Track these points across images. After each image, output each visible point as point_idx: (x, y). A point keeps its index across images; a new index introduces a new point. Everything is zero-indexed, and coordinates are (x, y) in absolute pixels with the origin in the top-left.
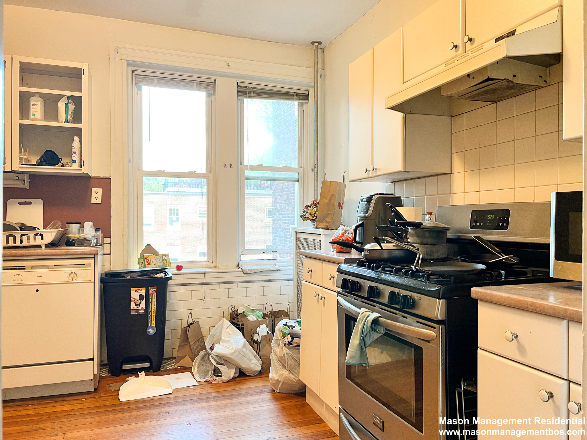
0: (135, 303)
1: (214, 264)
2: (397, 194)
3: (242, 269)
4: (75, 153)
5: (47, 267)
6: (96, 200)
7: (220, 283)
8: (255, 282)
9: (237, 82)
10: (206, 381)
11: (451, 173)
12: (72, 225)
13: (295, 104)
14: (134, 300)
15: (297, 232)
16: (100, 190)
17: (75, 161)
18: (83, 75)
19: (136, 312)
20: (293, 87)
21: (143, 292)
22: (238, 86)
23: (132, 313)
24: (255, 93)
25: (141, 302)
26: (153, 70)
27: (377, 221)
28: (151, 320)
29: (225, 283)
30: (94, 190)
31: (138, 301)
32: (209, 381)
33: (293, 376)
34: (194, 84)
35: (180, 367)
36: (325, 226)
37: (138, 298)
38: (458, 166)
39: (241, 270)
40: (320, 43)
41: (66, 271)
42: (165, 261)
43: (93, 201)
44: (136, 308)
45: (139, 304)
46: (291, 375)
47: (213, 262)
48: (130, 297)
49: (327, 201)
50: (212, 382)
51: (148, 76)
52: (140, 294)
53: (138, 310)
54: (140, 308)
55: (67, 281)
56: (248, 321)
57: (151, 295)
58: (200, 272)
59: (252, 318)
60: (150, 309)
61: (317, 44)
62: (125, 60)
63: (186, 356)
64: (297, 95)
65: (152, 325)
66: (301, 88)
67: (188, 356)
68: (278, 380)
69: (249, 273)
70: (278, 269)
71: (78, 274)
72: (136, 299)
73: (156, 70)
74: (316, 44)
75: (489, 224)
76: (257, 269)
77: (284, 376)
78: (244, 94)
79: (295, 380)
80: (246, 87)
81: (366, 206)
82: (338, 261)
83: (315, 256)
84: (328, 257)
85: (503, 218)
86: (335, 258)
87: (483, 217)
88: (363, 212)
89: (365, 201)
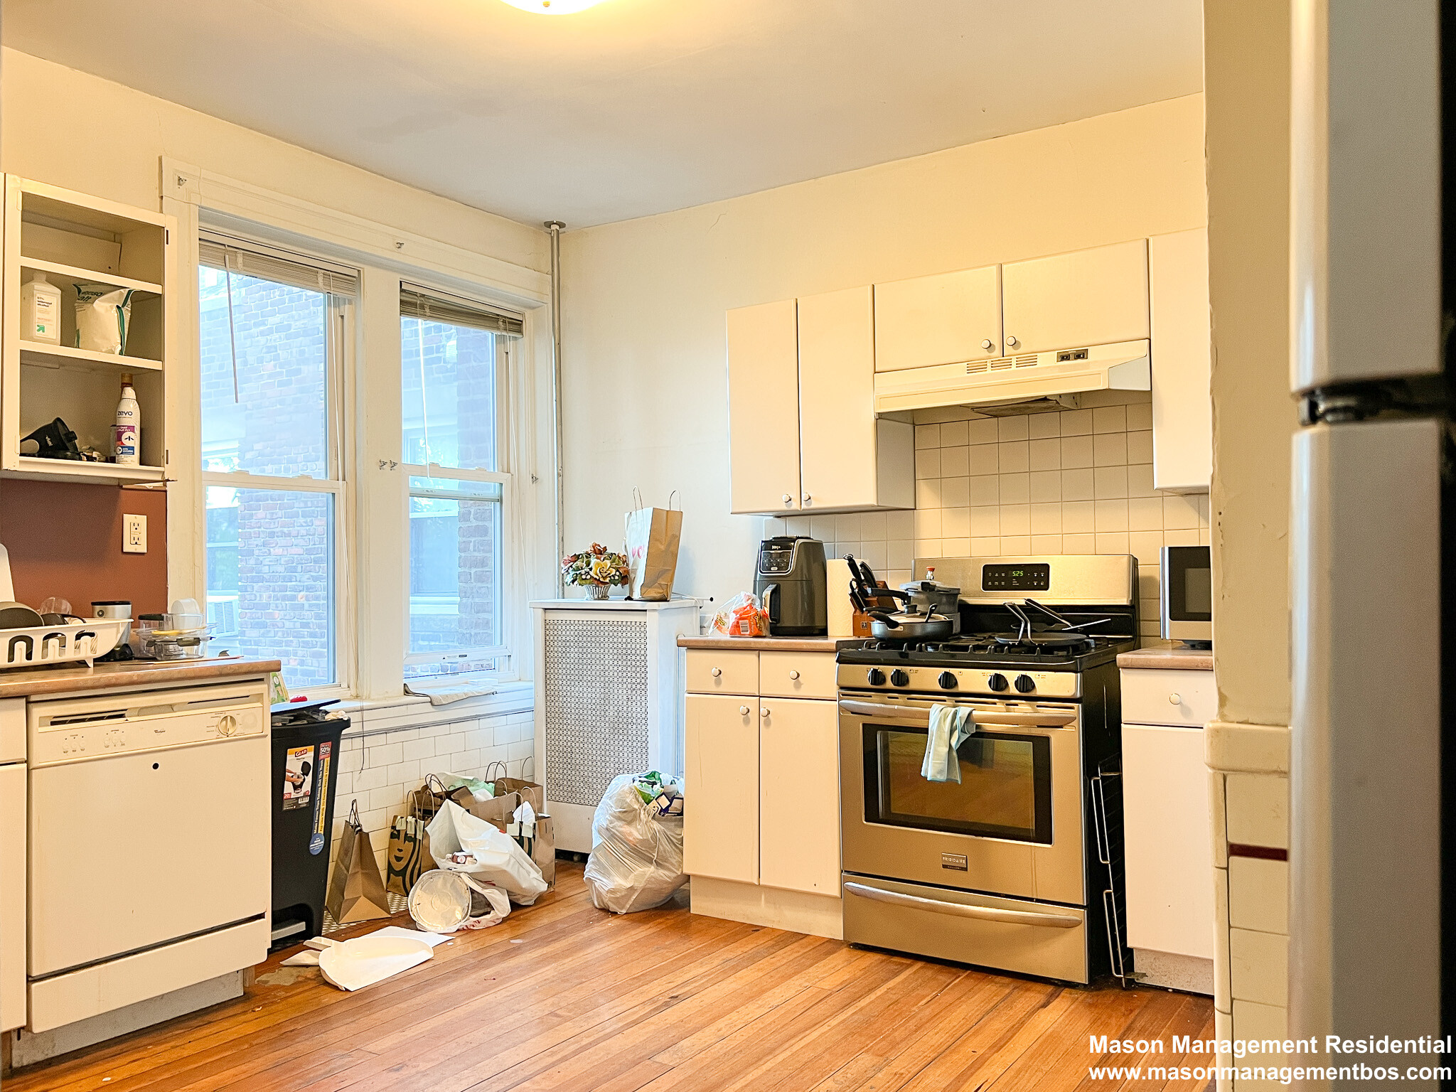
0: (293, 783)
1: (353, 691)
2: (816, 537)
3: (428, 696)
4: (132, 428)
5: (171, 707)
6: (136, 543)
7: (386, 731)
8: (449, 722)
9: (401, 282)
10: (458, 930)
11: (915, 509)
12: (114, 608)
13: (488, 336)
14: (292, 777)
15: (546, 609)
16: (142, 520)
17: (132, 448)
18: (167, 243)
19: (294, 804)
20: (498, 303)
21: (309, 757)
22: (402, 291)
23: (285, 808)
24: (432, 308)
25: (304, 780)
26: (237, 233)
27: (799, 582)
28: (318, 820)
29: (396, 730)
30: (128, 518)
31: (298, 778)
32: (465, 928)
33: (666, 873)
34: (319, 275)
35: (355, 924)
36: (659, 595)
37: (299, 772)
38: (927, 498)
39: (428, 699)
40: (561, 225)
41: (214, 715)
42: (278, 687)
43: (128, 548)
44: (294, 795)
45: (301, 786)
46: (661, 872)
47: (349, 687)
48: (285, 770)
49: (662, 547)
50: (474, 928)
51: (224, 245)
52: (305, 760)
53: (297, 798)
54: (301, 794)
55: (217, 738)
56: (476, 803)
57: (322, 762)
58: (353, 709)
59: (484, 794)
60: (319, 795)
61: (557, 227)
62: (197, 205)
63: (358, 898)
64: (504, 322)
65: (319, 832)
66: (506, 307)
67: (363, 897)
68: (631, 888)
69: (444, 703)
70: (492, 691)
71: (237, 719)
72: (296, 774)
73: (244, 235)
74: (554, 227)
75: (1015, 583)
76: (456, 695)
77: (647, 877)
78: (412, 309)
79: (669, 877)
80: (415, 294)
81: (780, 557)
82: (818, 647)
83: (737, 646)
84: (785, 644)
85: (1039, 575)
86: (809, 644)
87: (1003, 575)
88: (776, 568)
89: (776, 549)
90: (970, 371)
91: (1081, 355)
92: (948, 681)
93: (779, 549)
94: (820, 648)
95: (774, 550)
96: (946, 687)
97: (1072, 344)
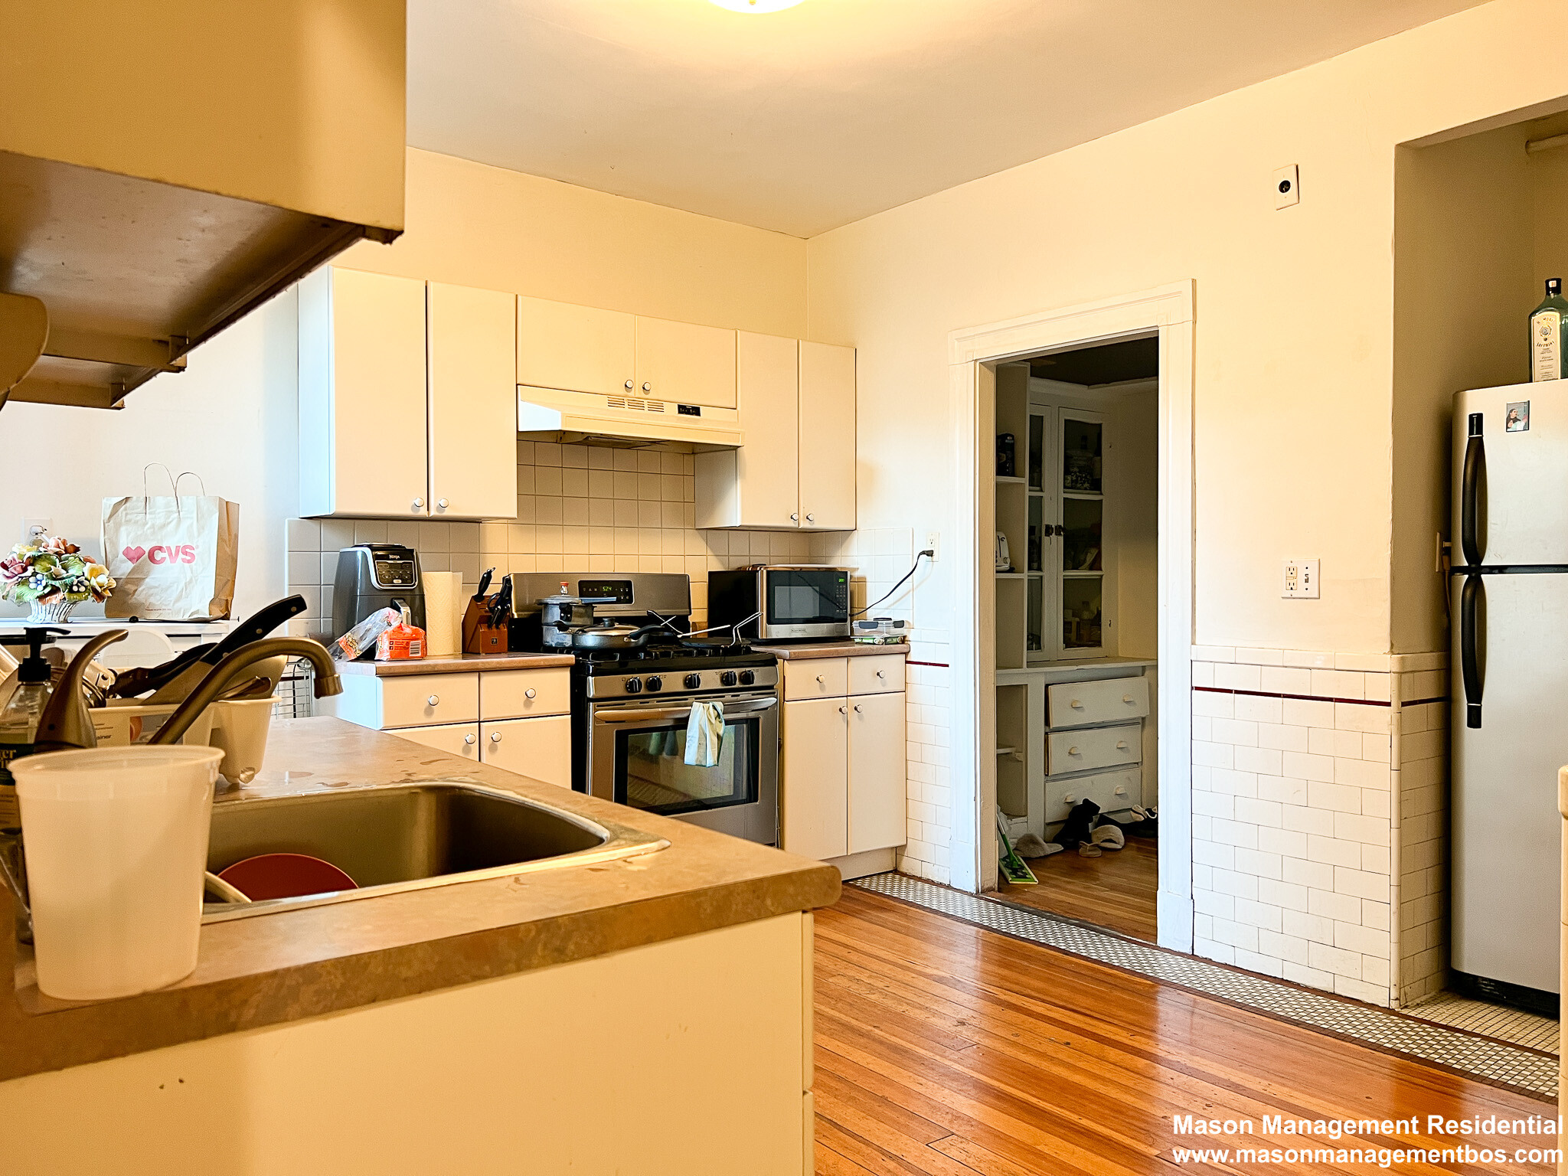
81: (402, 568)
82: (556, 663)
83: (461, 668)
84: (520, 662)
85: (624, 590)
86: (545, 660)
87: (596, 590)
88: (400, 581)
89: (394, 559)
90: (611, 404)
91: (696, 411)
92: (691, 683)
93: (398, 559)
94: (559, 663)
95: (392, 559)
96: (689, 688)
97: (689, 401)
